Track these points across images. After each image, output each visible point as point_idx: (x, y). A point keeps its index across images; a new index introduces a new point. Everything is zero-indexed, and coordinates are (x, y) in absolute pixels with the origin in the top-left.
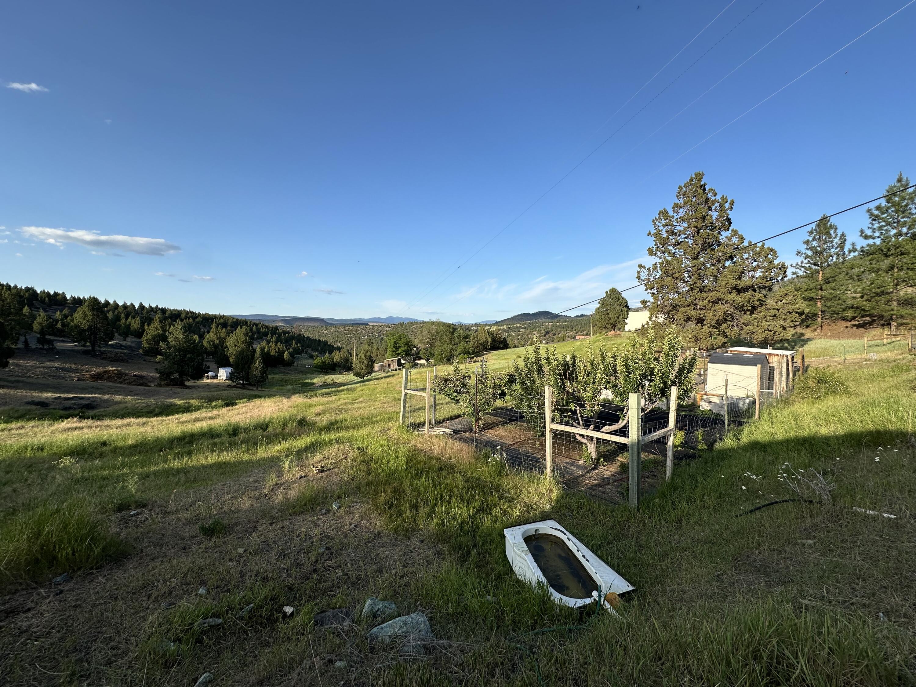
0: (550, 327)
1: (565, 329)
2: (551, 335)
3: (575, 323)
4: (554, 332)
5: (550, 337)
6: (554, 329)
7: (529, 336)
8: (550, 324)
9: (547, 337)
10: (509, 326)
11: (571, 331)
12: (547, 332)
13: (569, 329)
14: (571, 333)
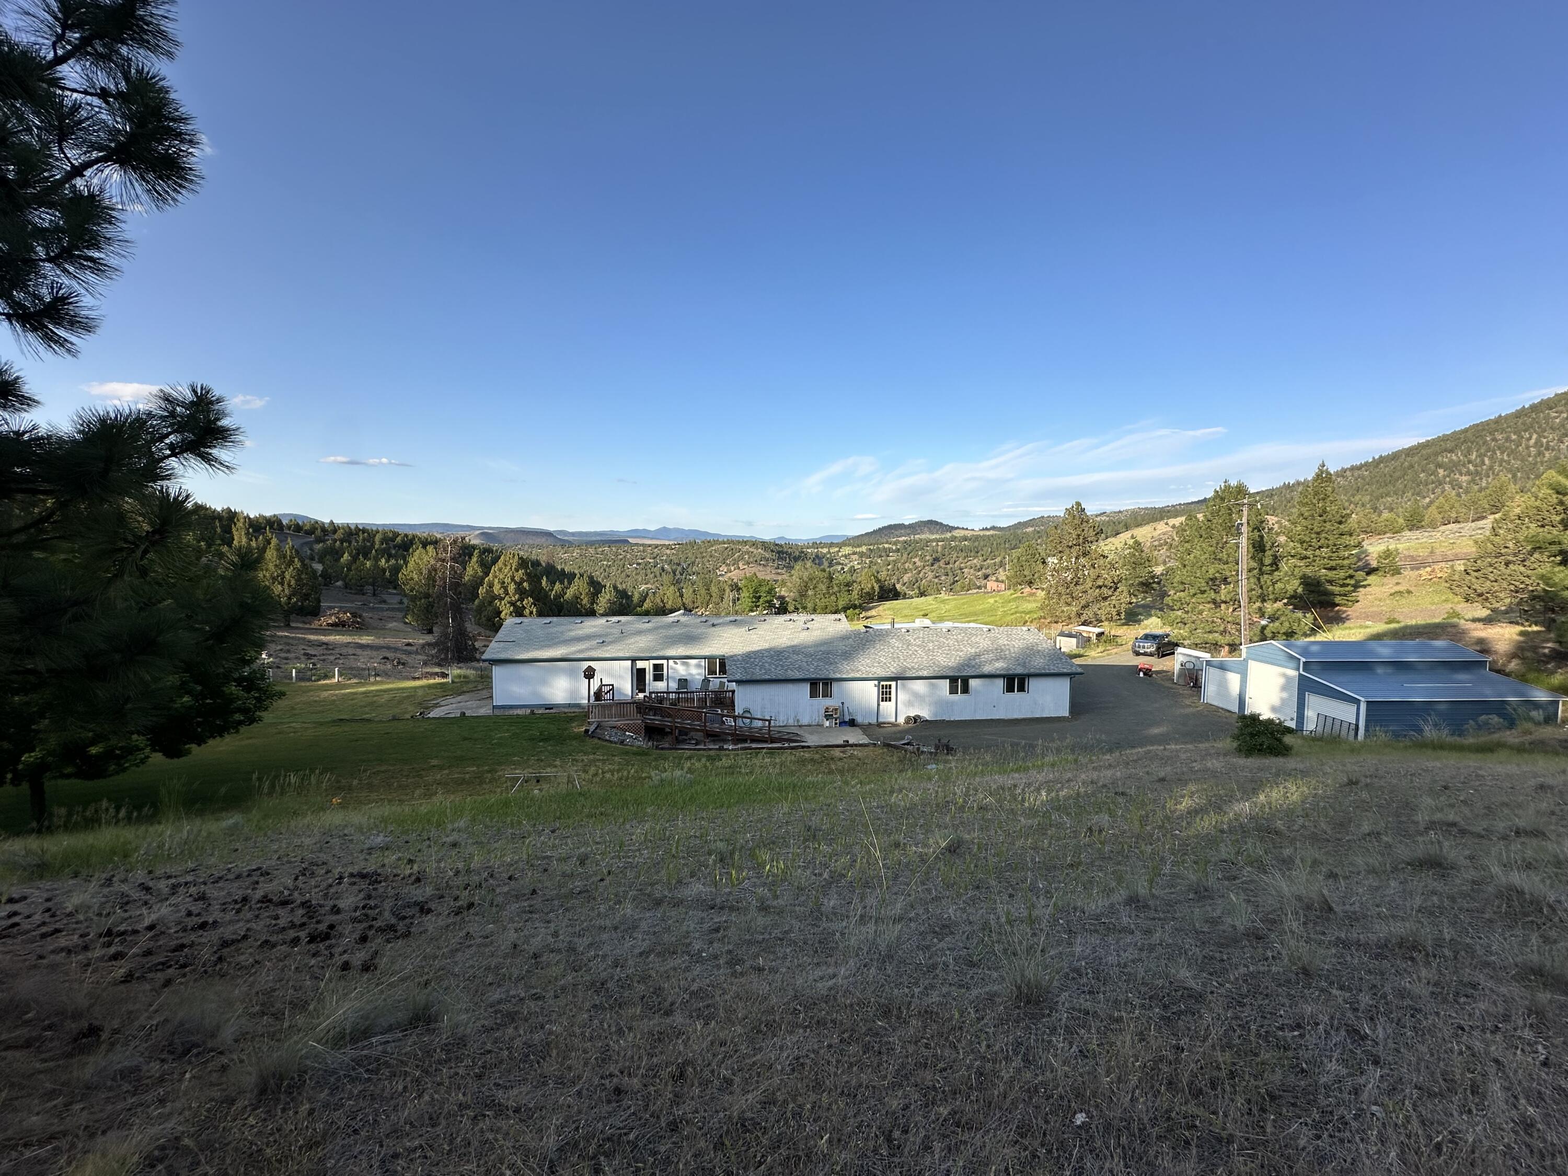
0: (939, 549)
1: (964, 554)
2: (942, 563)
3: (982, 543)
4: (947, 559)
5: (940, 567)
6: (947, 553)
7: (907, 565)
8: (940, 544)
9: (936, 566)
10: (872, 547)
11: (975, 557)
12: (936, 560)
13: (972, 554)
14: (975, 561)
